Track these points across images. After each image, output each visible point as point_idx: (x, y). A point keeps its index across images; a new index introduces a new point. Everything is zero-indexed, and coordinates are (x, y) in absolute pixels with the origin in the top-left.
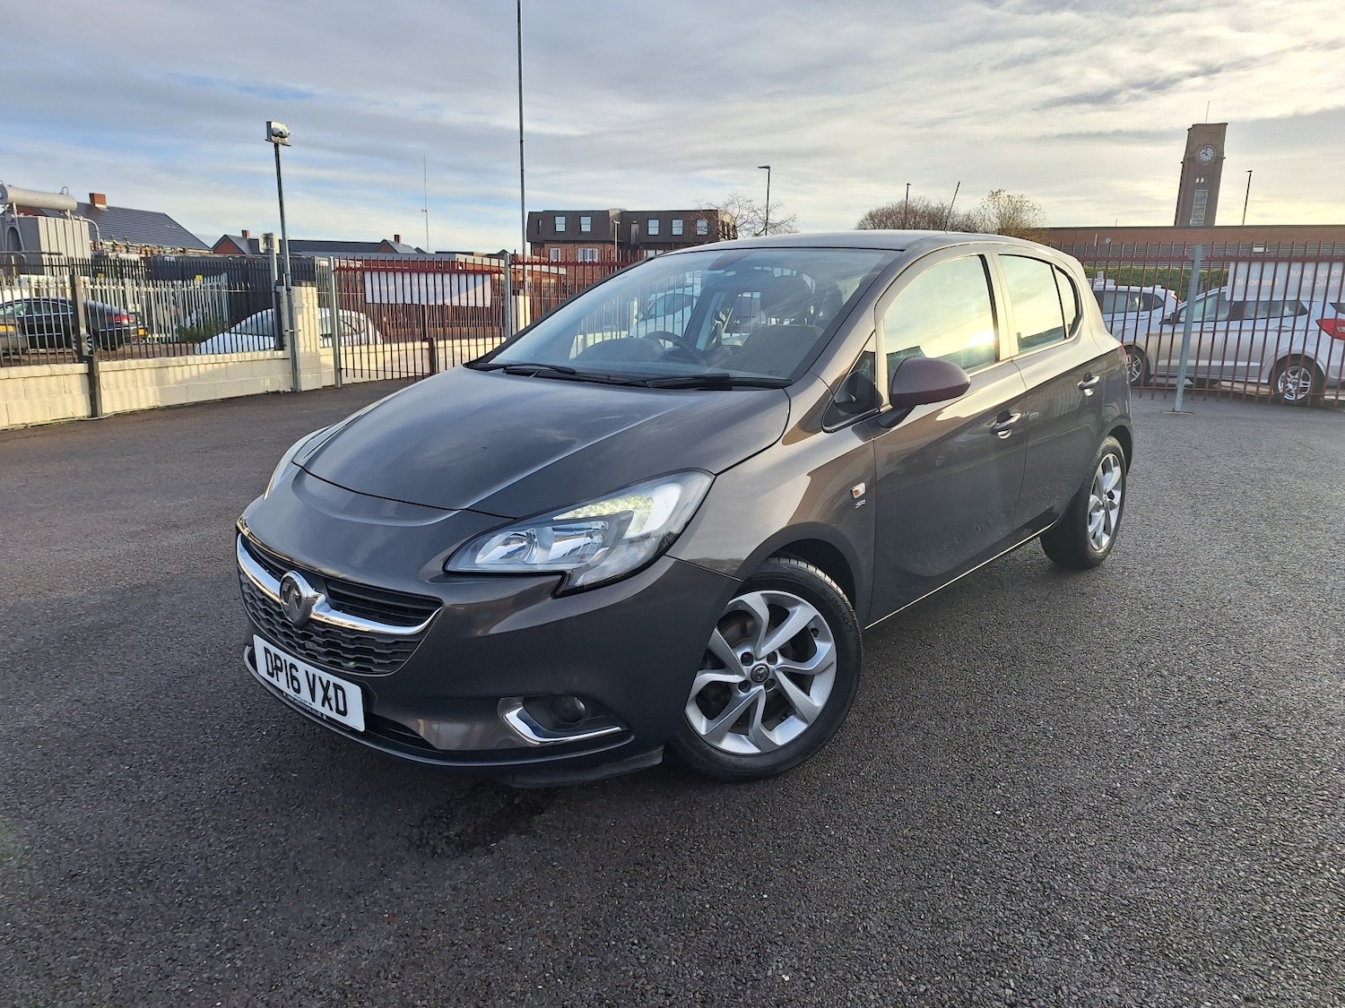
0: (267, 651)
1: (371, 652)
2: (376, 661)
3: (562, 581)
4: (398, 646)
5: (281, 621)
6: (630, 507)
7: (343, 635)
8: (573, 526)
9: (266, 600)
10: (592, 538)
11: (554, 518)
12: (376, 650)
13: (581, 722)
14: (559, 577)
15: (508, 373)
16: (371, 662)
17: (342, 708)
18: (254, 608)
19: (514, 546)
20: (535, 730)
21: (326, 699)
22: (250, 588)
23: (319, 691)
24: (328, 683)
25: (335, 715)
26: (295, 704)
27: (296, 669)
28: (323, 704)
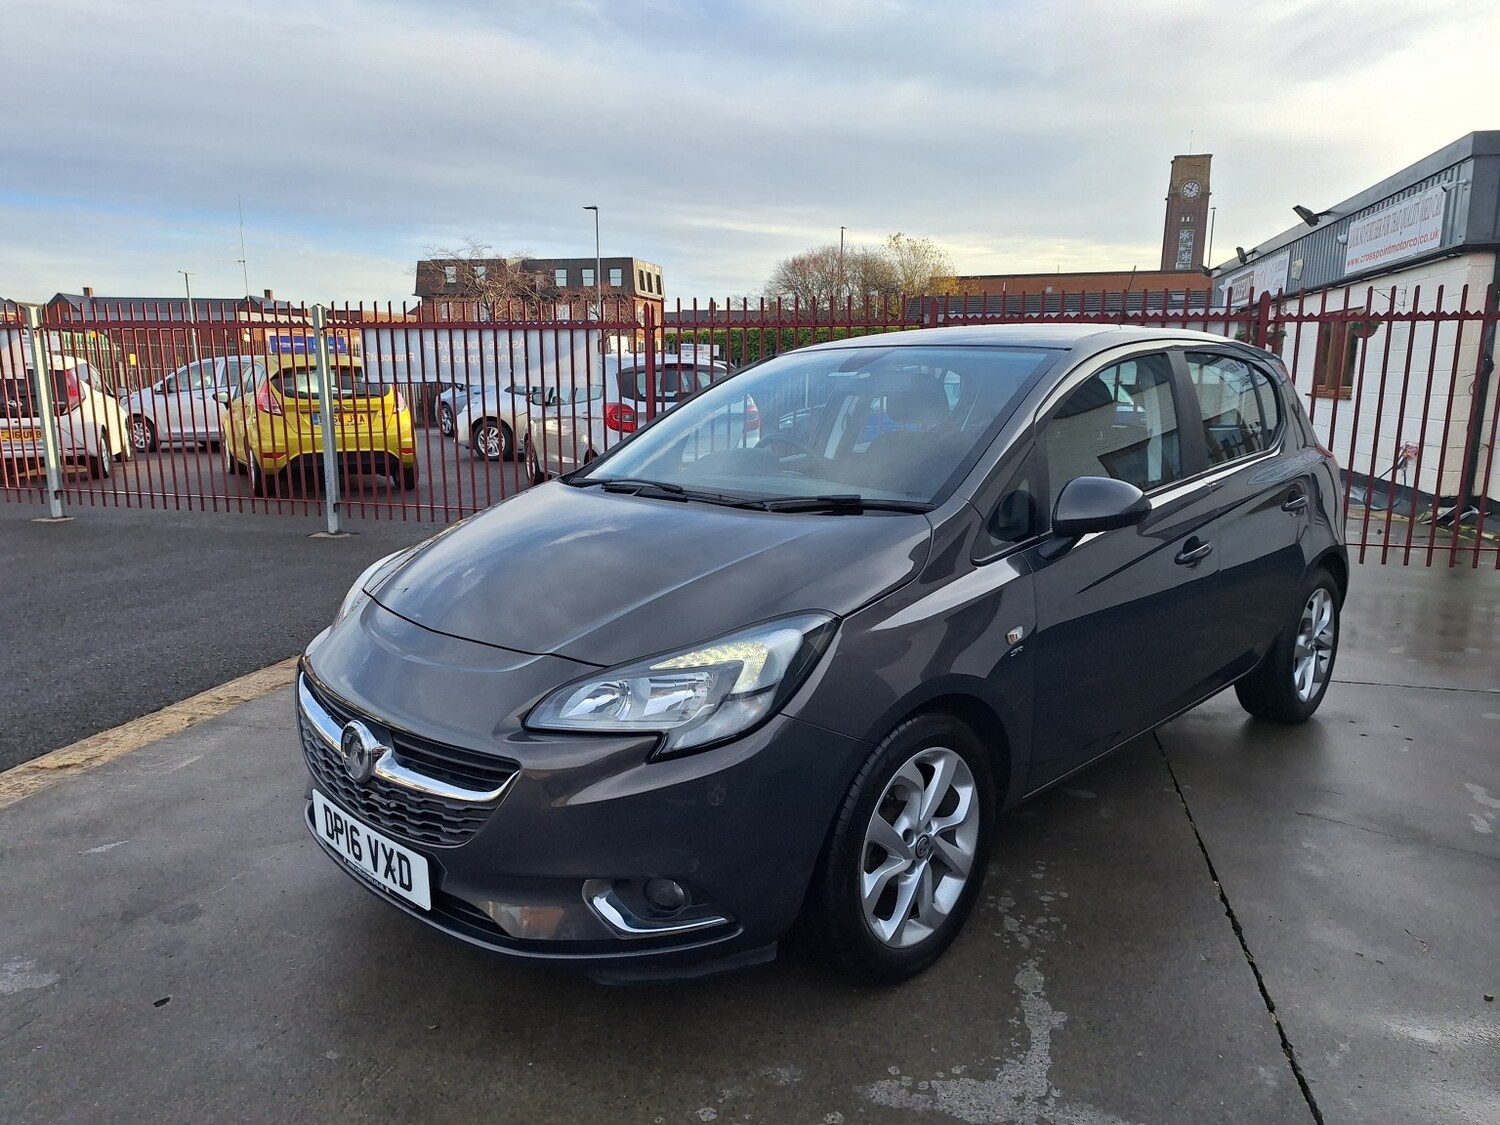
0: (327, 809)
1: (439, 819)
2: (443, 829)
3: (658, 743)
4: (470, 813)
5: (342, 776)
6: (740, 656)
7: (409, 797)
8: (673, 677)
9: (327, 750)
10: (695, 691)
11: (651, 668)
12: (445, 817)
13: (680, 911)
14: (655, 738)
15: (607, 490)
16: (438, 829)
17: (406, 882)
18: (314, 758)
19: (605, 699)
20: (626, 918)
21: (389, 869)
22: (311, 735)
23: (382, 859)
24: (392, 852)
25: (399, 889)
26: (356, 872)
27: (358, 833)
28: (386, 875)
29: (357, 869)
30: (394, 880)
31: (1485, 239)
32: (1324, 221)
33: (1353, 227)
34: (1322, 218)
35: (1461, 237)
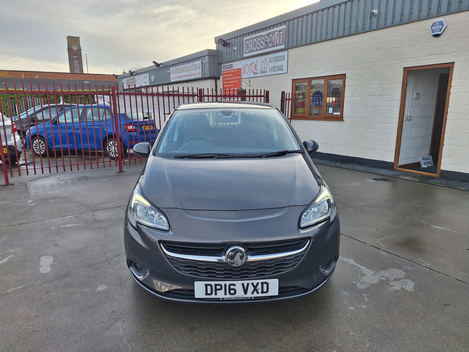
0: (208, 285)
1: (283, 264)
3: (330, 221)
4: (296, 257)
5: (222, 269)
7: (268, 262)
12: (286, 263)
16: (282, 268)
17: (265, 291)
21: (255, 290)
23: (251, 288)
24: (258, 283)
25: (260, 295)
26: (230, 300)
27: (235, 285)
28: (253, 293)
29: (231, 299)
30: (258, 293)
31: (213, 76)
32: (161, 66)
33: (171, 69)
34: (160, 65)
35: (207, 75)
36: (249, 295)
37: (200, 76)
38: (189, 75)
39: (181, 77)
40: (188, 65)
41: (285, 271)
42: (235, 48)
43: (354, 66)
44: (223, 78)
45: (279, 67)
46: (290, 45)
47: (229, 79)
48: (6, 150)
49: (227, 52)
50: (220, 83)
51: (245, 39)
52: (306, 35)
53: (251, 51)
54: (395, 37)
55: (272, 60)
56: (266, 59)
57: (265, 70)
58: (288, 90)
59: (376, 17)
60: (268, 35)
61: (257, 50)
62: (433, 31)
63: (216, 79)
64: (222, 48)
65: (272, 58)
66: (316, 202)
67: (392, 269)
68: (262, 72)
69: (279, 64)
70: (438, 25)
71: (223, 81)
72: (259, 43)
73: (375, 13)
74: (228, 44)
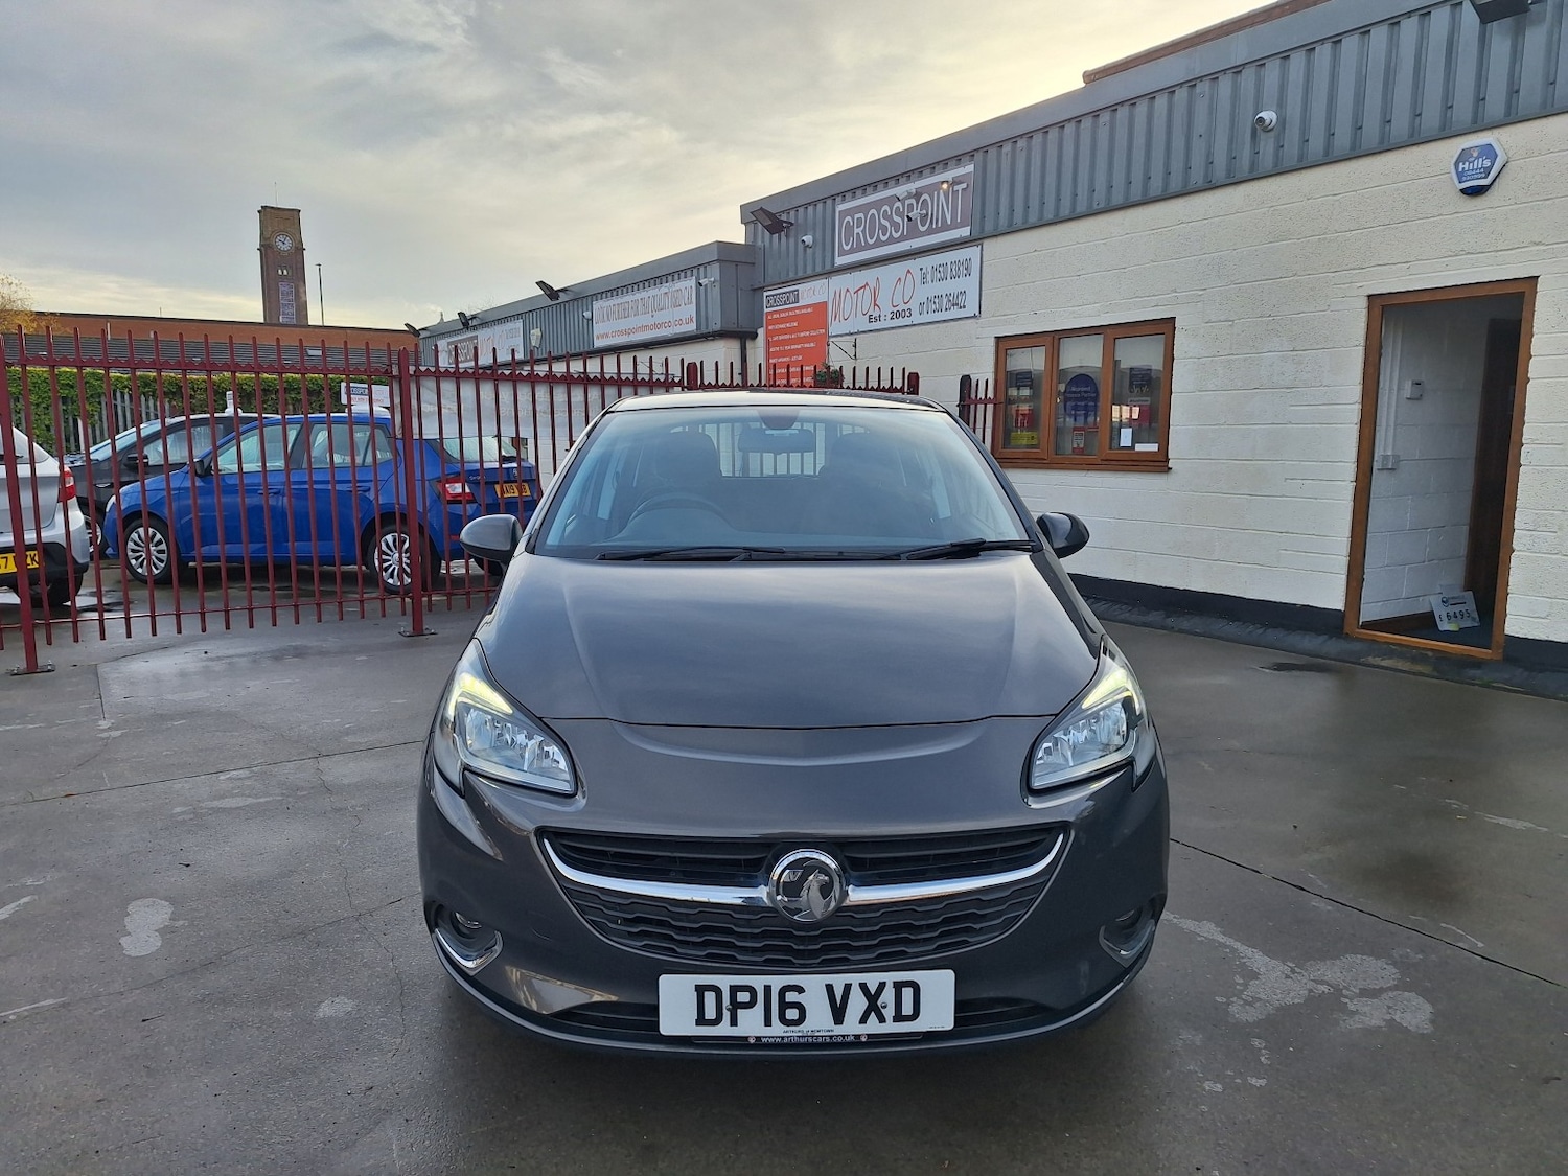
0: (704, 989)
2: (975, 927)
3: (1130, 772)
4: (1018, 894)
12: (978, 913)
14: (1127, 767)
17: (907, 1012)
21: (872, 1010)
23: (857, 1004)
24: (882, 985)
25: (891, 1027)
26: (782, 1045)
27: (800, 990)
28: (863, 1020)
29: (786, 1040)
30: (882, 1019)
31: (733, 327)
32: (563, 297)
33: (597, 305)
34: (561, 294)
35: (716, 325)
36: (851, 1026)
37: (692, 328)
38: (657, 326)
39: (627, 332)
40: (653, 291)
41: (978, 943)
42: (808, 239)
43: (1201, 293)
44: (768, 334)
45: (951, 298)
46: (989, 227)
47: (787, 337)
48: (36, 559)
49: (780, 252)
50: (757, 352)
51: (840, 207)
52: (1042, 196)
53: (860, 248)
54: (1335, 198)
55: (929, 279)
56: (909, 271)
57: (906, 307)
58: (984, 372)
59: (1272, 134)
60: (917, 195)
61: (879, 244)
62: (1461, 176)
63: (745, 336)
64: (765, 238)
65: (930, 269)
66: (1084, 707)
67: (1350, 958)
68: (897, 315)
69: (951, 286)
70: (1478, 158)
71: (768, 344)
72: (885, 222)
73: (1267, 122)
74: (784, 225)
